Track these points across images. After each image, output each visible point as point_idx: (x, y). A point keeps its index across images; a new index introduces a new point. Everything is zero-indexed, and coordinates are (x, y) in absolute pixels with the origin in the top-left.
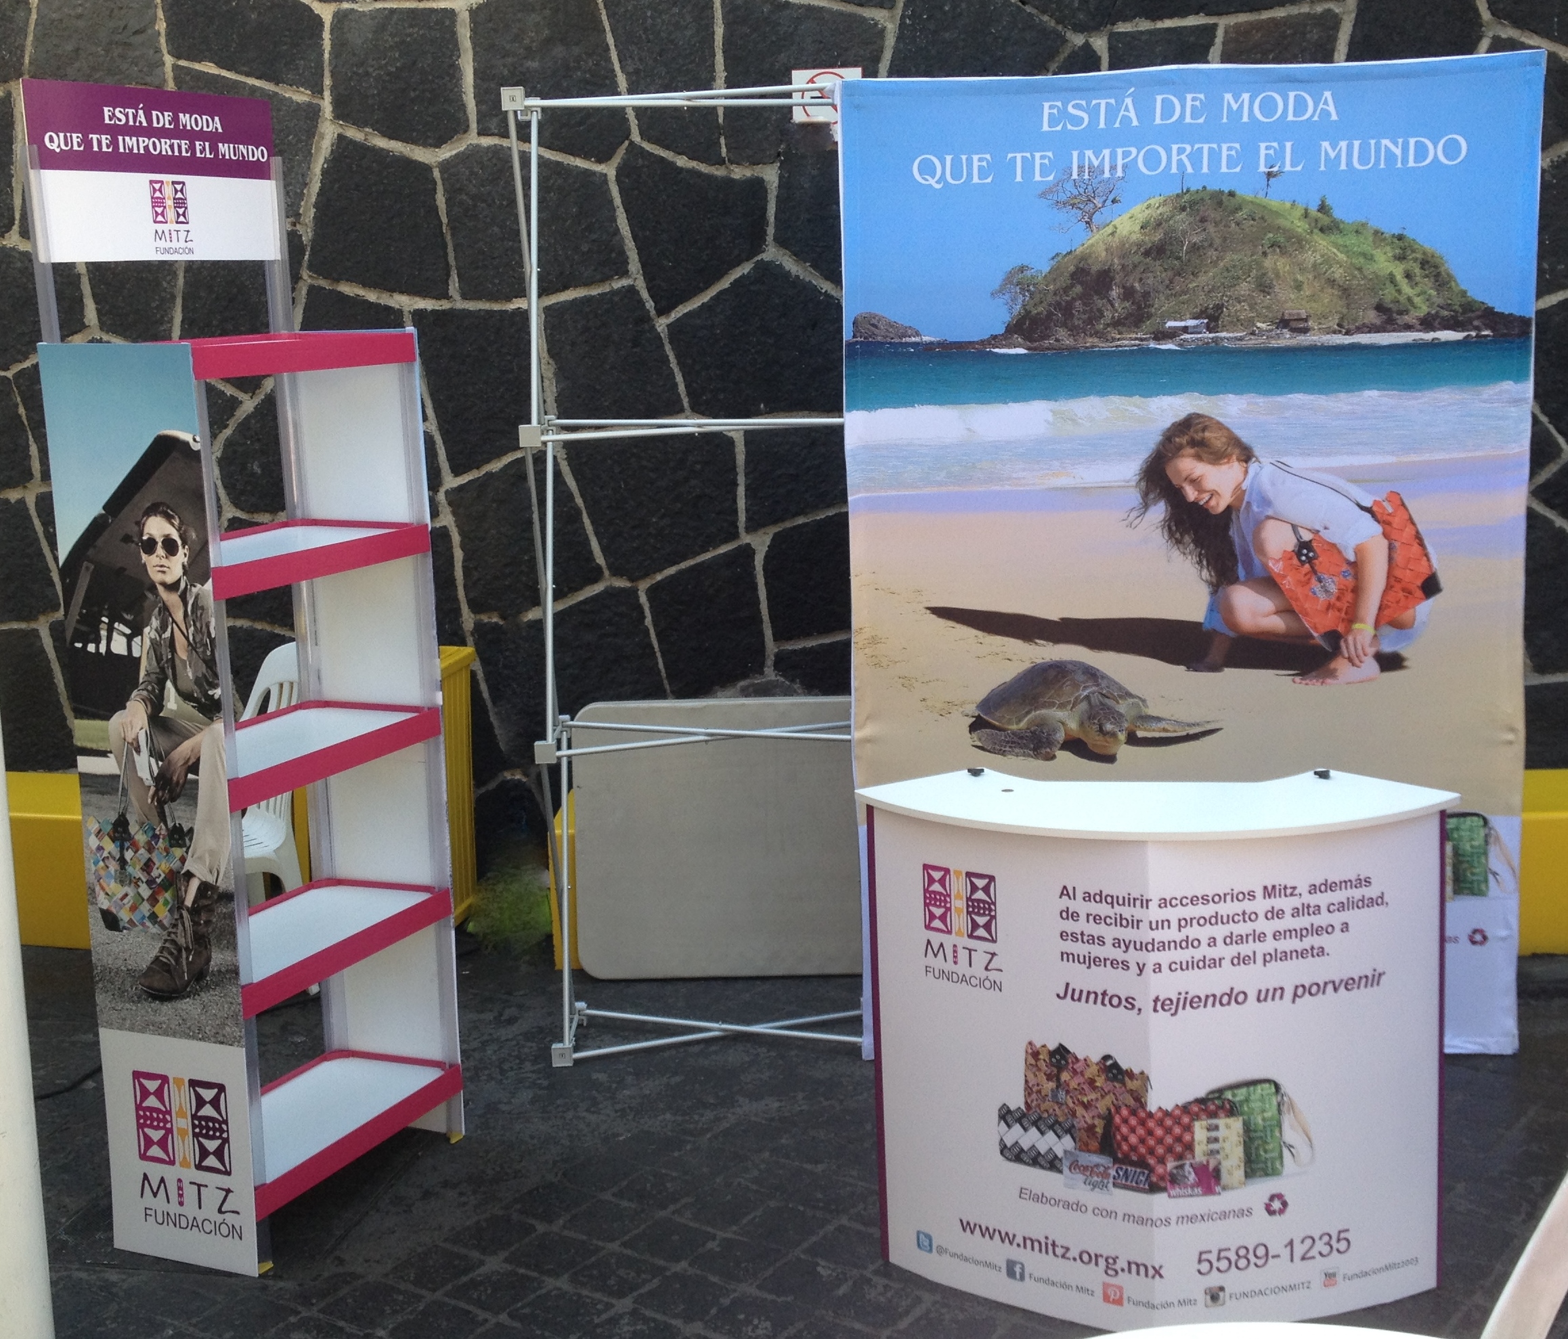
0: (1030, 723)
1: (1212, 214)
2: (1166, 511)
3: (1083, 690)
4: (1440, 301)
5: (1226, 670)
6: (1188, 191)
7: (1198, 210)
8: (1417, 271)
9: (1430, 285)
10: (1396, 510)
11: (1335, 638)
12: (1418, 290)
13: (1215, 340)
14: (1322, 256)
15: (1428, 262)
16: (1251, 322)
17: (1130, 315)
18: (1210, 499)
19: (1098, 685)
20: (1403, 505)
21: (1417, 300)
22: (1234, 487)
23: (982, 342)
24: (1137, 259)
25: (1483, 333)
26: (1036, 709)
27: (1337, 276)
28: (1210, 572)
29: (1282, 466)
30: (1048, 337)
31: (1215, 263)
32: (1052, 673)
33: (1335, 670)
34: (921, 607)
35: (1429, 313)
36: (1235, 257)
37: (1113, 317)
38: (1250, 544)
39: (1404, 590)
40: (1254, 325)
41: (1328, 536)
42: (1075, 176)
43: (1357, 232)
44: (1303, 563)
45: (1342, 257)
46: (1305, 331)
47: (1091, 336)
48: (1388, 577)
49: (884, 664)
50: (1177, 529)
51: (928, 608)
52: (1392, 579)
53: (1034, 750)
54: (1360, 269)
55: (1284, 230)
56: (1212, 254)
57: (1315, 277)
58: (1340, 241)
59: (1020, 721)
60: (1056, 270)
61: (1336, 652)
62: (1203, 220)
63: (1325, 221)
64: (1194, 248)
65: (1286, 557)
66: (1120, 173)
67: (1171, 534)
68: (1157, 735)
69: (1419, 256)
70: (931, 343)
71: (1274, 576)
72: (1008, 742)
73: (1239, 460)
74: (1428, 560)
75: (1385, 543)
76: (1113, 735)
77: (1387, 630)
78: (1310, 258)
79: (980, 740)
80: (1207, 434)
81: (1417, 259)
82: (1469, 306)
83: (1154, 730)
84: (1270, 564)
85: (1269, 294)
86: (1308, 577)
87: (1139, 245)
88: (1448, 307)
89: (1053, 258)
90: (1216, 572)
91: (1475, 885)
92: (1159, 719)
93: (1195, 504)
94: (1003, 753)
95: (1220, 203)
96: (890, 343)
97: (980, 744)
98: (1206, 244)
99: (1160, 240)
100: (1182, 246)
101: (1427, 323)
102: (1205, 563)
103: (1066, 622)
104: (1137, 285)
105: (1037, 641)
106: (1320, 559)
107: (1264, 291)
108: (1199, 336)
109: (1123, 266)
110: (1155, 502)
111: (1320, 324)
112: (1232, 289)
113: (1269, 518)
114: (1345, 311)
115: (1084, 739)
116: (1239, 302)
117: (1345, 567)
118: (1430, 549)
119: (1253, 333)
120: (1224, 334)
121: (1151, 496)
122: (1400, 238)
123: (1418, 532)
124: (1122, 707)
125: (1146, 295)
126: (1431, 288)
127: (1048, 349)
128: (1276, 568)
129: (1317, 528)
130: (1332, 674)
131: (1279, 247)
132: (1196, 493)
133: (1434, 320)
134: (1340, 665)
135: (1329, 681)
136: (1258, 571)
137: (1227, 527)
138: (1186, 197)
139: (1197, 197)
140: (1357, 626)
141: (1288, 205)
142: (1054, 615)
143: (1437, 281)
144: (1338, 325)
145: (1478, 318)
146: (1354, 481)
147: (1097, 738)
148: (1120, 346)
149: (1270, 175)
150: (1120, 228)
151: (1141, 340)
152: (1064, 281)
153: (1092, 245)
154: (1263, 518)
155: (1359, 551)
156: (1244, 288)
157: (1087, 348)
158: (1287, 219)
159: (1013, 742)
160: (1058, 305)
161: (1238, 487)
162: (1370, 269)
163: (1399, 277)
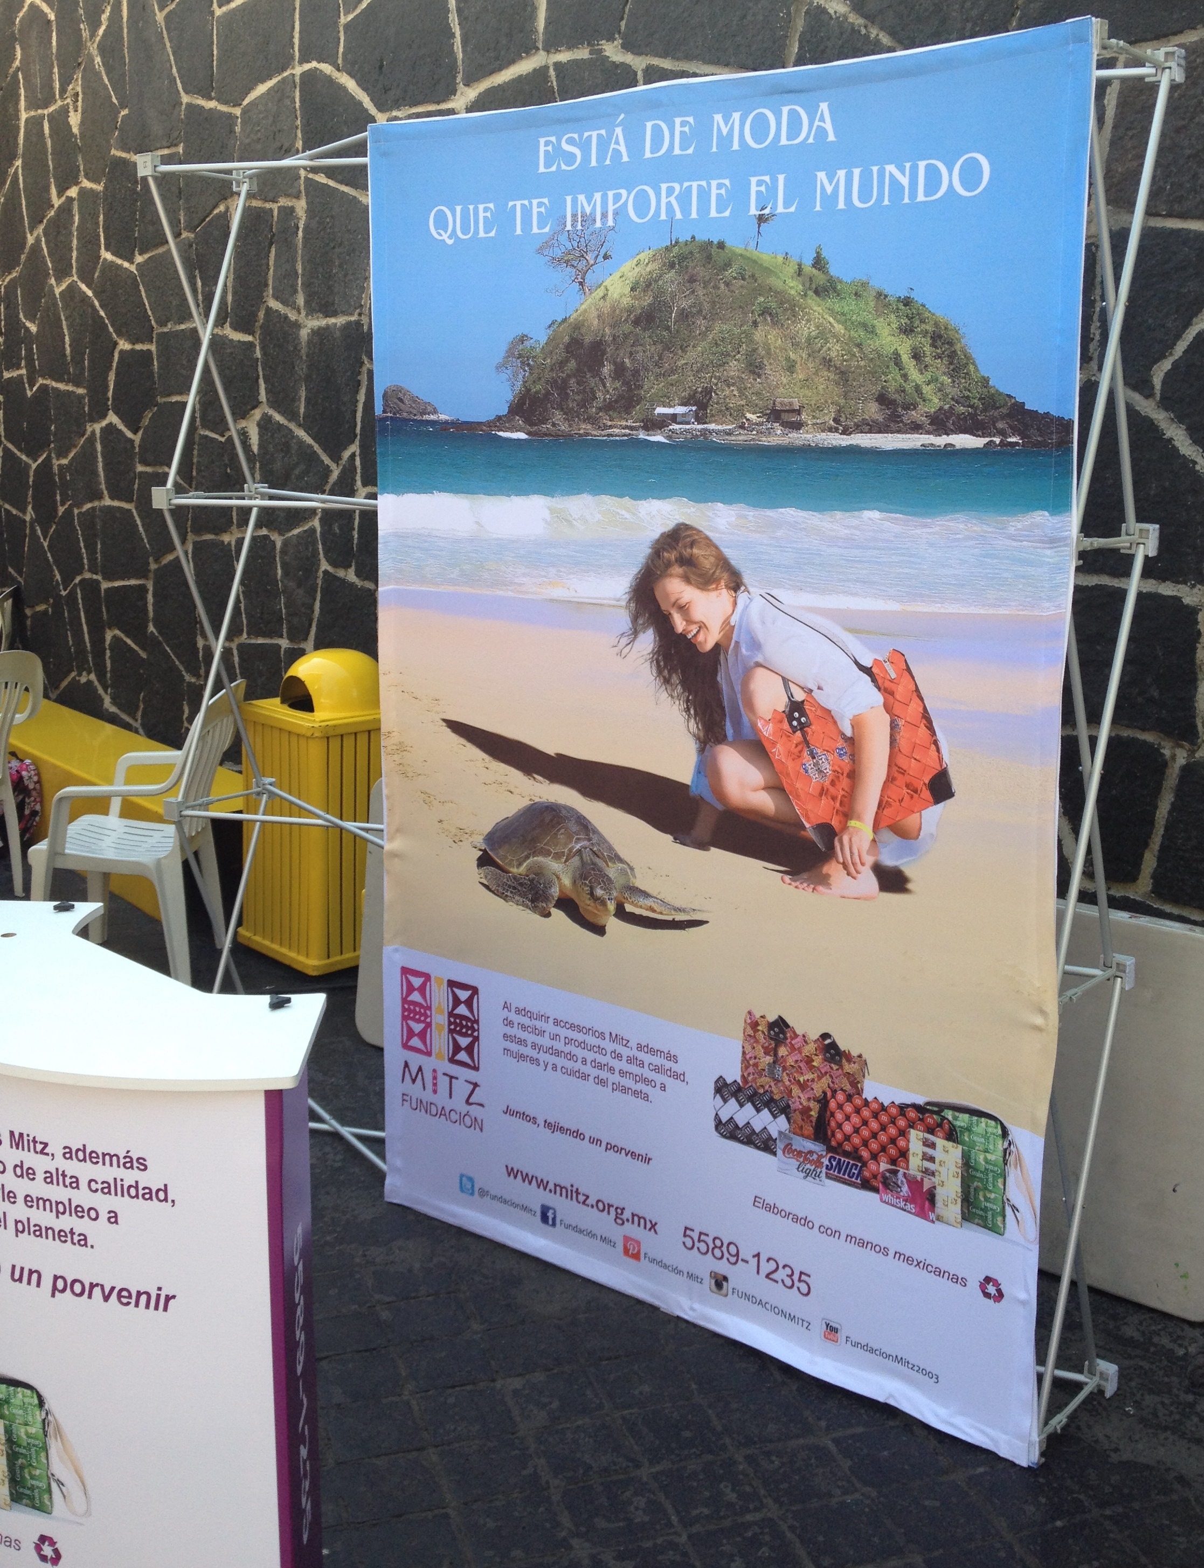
0: (529, 869)
1: (701, 272)
2: (655, 641)
3: (576, 842)
4: (954, 392)
5: (714, 850)
6: (677, 242)
7: (687, 267)
8: (928, 349)
9: (943, 369)
10: (900, 676)
11: (829, 833)
12: (928, 375)
13: (705, 433)
14: (818, 327)
15: (940, 337)
16: (740, 412)
17: (621, 397)
18: (698, 632)
19: (589, 840)
20: (908, 669)
21: (926, 390)
22: (722, 621)
23: (490, 424)
24: (627, 328)
25: (1009, 440)
26: (535, 854)
27: (833, 354)
28: (697, 724)
29: (771, 599)
30: (544, 421)
31: (704, 335)
32: (548, 818)
33: (828, 876)
34: (437, 718)
35: (941, 409)
36: (725, 327)
37: (605, 400)
38: (739, 696)
39: (908, 786)
40: (744, 416)
41: (824, 699)
42: (569, 227)
43: (856, 294)
44: (794, 730)
45: (839, 328)
46: (798, 426)
47: (584, 421)
48: (889, 766)
49: (410, 775)
50: (665, 666)
51: (444, 720)
52: (895, 769)
53: (532, 901)
54: (859, 345)
55: (777, 292)
56: (700, 322)
57: (809, 355)
58: (837, 308)
59: (520, 865)
60: (554, 339)
61: (828, 854)
62: (692, 280)
63: (820, 278)
64: (684, 315)
65: (776, 718)
66: (610, 223)
67: (660, 672)
68: (645, 913)
69: (929, 328)
70: (446, 422)
71: (763, 740)
72: (510, 887)
73: (728, 587)
74: (938, 750)
75: (887, 718)
76: (603, 903)
77: (887, 836)
78: (805, 329)
79: (486, 877)
80: (695, 551)
81: (927, 332)
82: (992, 400)
83: (641, 907)
84: (759, 725)
85: (759, 376)
86: (800, 748)
87: (630, 310)
88: (964, 400)
89: (550, 327)
90: (704, 726)
91: (990, 1214)
92: (646, 895)
93: (683, 636)
94: (505, 898)
95: (709, 257)
96: (414, 420)
97: (485, 882)
98: (694, 310)
99: (650, 305)
100: (671, 314)
101: (940, 424)
102: (692, 712)
103: (562, 759)
104: (627, 360)
105: (535, 776)
106: (813, 727)
107: (754, 373)
108: (688, 427)
109: (615, 338)
110: (645, 629)
111: (814, 417)
112: (721, 369)
113: (759, 665)
114: (842, 402)
115: (576, 901)
116: (729, 386)
117: (840, 743)
118: (940, 735)
119: (742, 427)
120: (712, 426)
121: (640, 621)
122: (907, 302)
123: (925, 708)
124: (612, 871)
125: (636, 372)
126: (944, 373)
127: (546, 435)
128: (767, 731)
129: (811, 686)
130: (824, 880)
131: (770, 314)
132: (684, 623)
133: (948, 418)
134: (833, 869)
135: (820, 888)
136: (747, 730)
137: (715, 672)
138: (676, 250)
139: (686, 250)
140: (852, 823)
141: (780, 259)
142: (550, 748)
143: (951, 363)
144: (835, 420)
145: (1003, 417)
146: (852, 631)
147: (588, 902)
148: (612, 435)
149: (761, 219)
150: (611, 289)
151: (631, 428)
152: (560, 354)
153: (585, 311)
154: (752, 664)
155: (856, 723)
156: (734, 368)
157: (580, 435)
158: (779, 277)
159: (514, 888)
160: (553, 383)
161: (727, 622)
162: (872, 344)
163: (905, 358)
